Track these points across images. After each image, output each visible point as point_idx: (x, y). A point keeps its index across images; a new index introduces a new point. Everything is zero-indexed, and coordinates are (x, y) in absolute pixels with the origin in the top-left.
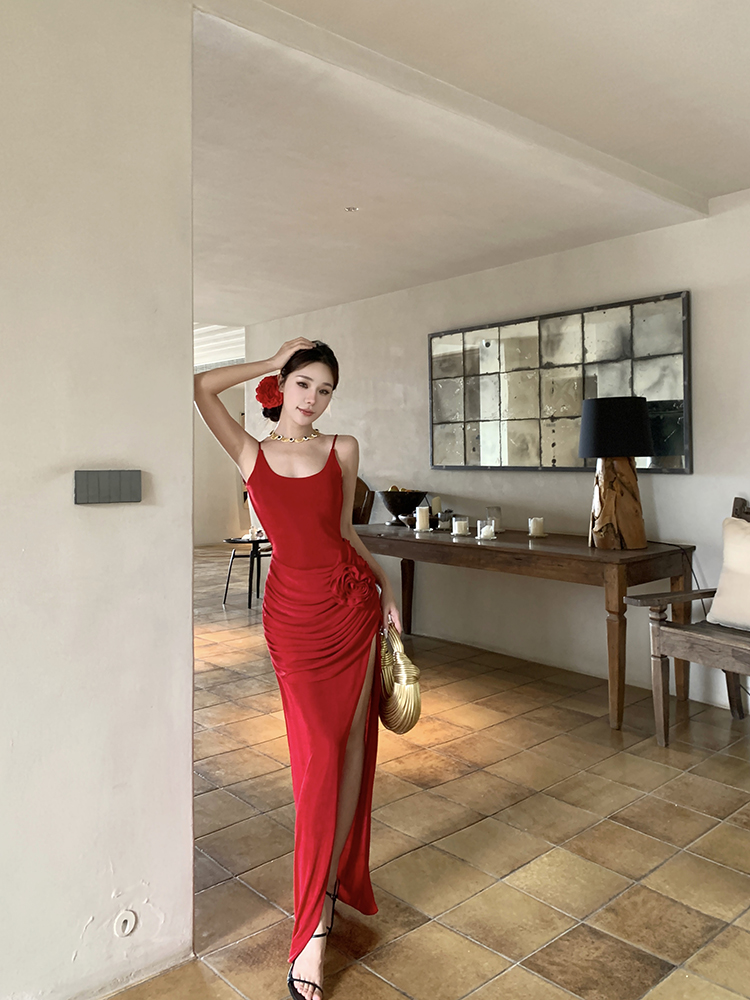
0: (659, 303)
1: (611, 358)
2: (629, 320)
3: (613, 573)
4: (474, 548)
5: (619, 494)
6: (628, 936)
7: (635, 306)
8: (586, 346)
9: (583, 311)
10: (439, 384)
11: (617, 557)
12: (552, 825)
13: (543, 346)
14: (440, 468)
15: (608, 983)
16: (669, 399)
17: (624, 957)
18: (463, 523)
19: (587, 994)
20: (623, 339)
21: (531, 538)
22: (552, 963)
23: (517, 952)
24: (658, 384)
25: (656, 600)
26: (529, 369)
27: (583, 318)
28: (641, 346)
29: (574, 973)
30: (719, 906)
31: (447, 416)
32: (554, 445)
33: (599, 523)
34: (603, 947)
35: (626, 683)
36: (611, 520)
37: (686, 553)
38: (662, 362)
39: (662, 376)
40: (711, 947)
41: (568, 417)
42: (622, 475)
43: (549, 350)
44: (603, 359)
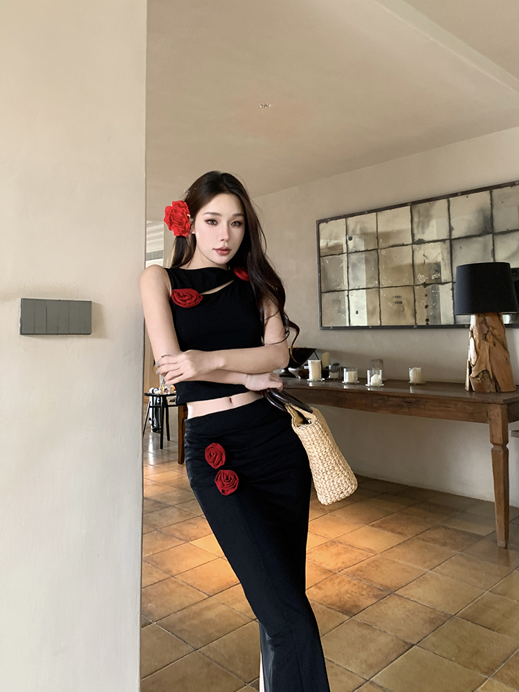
0: (514, 187)
2: (490, 202)
3: (497, 412)
4: (365, 393)
5: (492, 345)
7: (494, 190)
8: (453, 225)
9: (448, 197)
10: (326, 260)
11: (500, 398)
13: (415, 226)
18: (353, 372)
20: (485, 218)
21: (412, 384)
26: (403, 245)
27: (449, 202)
31: (333, 286)
32: (426, 307)
33: (476, 370)
36: (486, 367)
41: (439, 283)
43: (420, 229)
44: (468, 234)
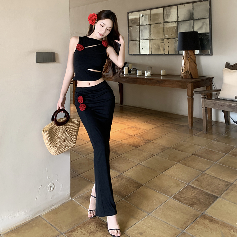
0: (201, 2)
1: (187, 20)
2: (192, 8)
3: (189, 85)
4: (144, 79)
5: (190, 62)
6: (203, 188)
7: (194, 3)
8: (178, 16)
9: (177, 5)
10: (131, 28)
11: (191, 80)
12: (175, 157)
13: (165, 16)
14: (132, 55)
15: (199, 203)
16: (205, 32)
17: (203, 195)
18: (140, 72)
19: (193, 206)
20: (190, 14)
21: (162, 76)
22: (181, 197)
23: (170, 194)
24: (201, 28)
25: (203, 92)
26: (160, 23)
27: (177, 7)
28: (196, 16)
29: (189, 200)
30: (229, 178)
31: (134, 38)
32: (168, 47)
33: (184, 71)
34: (196, 192)
35: (194, 117)
36: (188, 70)
37: (211, 79)
38: (202, 21)
39: (203, 25)
40: (228, 191)
41: (173, 38)
42: (191, 56)
43: (167, 17)
44: (184, 20)
